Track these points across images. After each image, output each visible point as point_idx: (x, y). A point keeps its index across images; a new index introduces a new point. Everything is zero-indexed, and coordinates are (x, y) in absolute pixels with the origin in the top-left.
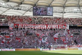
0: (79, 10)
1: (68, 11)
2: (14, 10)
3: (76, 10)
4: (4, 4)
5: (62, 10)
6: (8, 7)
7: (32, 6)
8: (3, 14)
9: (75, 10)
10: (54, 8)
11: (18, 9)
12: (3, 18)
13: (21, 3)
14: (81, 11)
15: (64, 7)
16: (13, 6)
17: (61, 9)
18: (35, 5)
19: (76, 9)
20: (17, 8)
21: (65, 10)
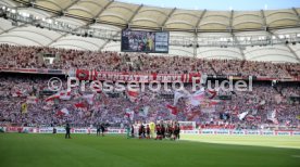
0: (231, 39)
1: (206, 43)
2: (75, 36)
3: (225, 40)
4: (50, 21)
5: (192, 39)
6: (60, 28)
7: (120, 29)
8: (51, 46)
9: (221, 39)
10: (171, 34)
11: (86, 35)
12: (51, 56)
13: (94, 21)
14: (236, 41)
15: (196, 32)
16: (74, 27)
17: (189, 38)
18: (127, 26)
19: (224, 38)
20: (83, 32)
21: (199, 39)
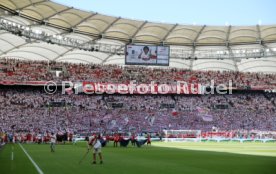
0: (227, 52)
1: (203, 56)
2: (83, 51)
3: (222, 52)
4: (60, 37)
5: (190, 52)
6: (69, 43)
7: (123, 44)
8: (58, 60)
9: (218, 52)
10: (172, 47)
11: (92, 50)
12: (58, 69)
13: (100, 37)
14: (231, 54)
15: (194, 45)
16: (81, 42)
17: (188, 51)
18: (131, 41)
19: (220, 51)
20: (90, 47)
21: (196, 52)
